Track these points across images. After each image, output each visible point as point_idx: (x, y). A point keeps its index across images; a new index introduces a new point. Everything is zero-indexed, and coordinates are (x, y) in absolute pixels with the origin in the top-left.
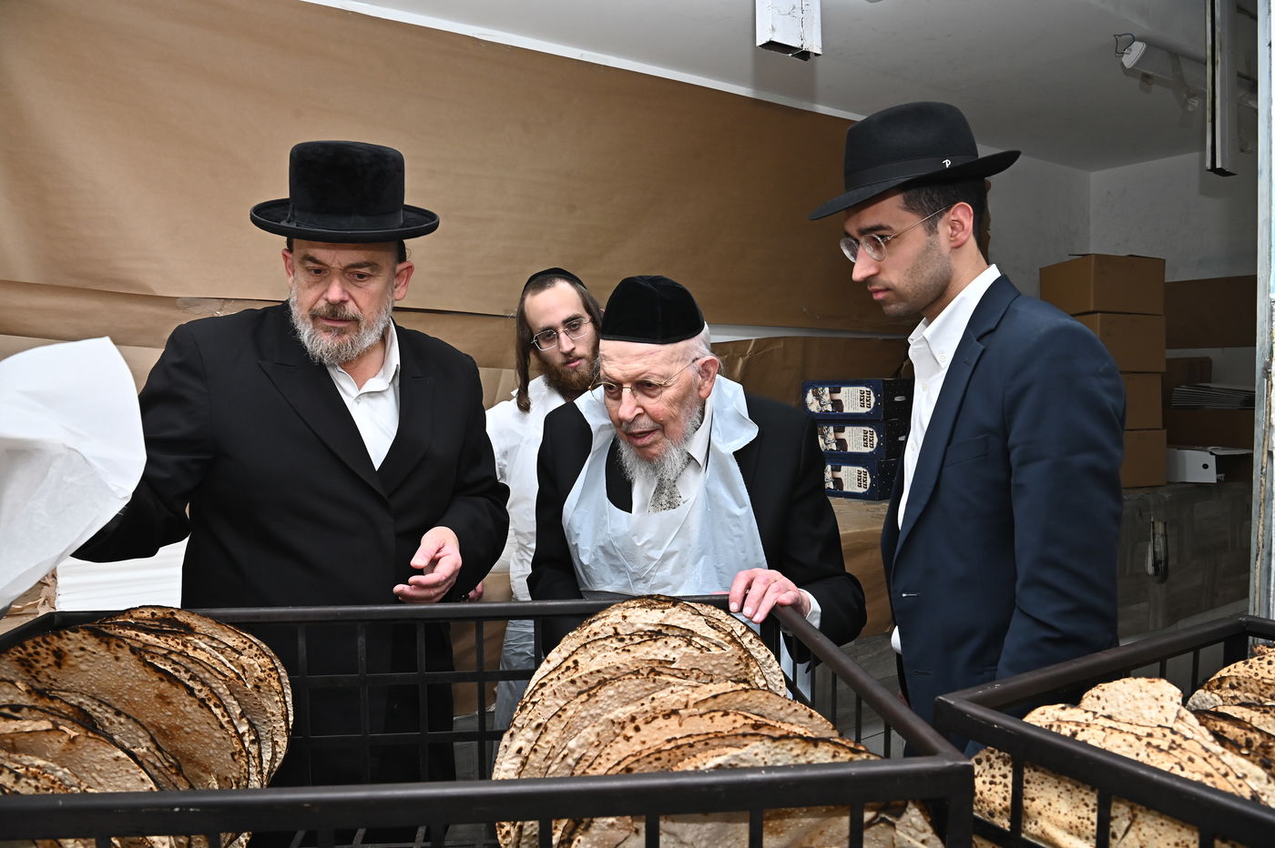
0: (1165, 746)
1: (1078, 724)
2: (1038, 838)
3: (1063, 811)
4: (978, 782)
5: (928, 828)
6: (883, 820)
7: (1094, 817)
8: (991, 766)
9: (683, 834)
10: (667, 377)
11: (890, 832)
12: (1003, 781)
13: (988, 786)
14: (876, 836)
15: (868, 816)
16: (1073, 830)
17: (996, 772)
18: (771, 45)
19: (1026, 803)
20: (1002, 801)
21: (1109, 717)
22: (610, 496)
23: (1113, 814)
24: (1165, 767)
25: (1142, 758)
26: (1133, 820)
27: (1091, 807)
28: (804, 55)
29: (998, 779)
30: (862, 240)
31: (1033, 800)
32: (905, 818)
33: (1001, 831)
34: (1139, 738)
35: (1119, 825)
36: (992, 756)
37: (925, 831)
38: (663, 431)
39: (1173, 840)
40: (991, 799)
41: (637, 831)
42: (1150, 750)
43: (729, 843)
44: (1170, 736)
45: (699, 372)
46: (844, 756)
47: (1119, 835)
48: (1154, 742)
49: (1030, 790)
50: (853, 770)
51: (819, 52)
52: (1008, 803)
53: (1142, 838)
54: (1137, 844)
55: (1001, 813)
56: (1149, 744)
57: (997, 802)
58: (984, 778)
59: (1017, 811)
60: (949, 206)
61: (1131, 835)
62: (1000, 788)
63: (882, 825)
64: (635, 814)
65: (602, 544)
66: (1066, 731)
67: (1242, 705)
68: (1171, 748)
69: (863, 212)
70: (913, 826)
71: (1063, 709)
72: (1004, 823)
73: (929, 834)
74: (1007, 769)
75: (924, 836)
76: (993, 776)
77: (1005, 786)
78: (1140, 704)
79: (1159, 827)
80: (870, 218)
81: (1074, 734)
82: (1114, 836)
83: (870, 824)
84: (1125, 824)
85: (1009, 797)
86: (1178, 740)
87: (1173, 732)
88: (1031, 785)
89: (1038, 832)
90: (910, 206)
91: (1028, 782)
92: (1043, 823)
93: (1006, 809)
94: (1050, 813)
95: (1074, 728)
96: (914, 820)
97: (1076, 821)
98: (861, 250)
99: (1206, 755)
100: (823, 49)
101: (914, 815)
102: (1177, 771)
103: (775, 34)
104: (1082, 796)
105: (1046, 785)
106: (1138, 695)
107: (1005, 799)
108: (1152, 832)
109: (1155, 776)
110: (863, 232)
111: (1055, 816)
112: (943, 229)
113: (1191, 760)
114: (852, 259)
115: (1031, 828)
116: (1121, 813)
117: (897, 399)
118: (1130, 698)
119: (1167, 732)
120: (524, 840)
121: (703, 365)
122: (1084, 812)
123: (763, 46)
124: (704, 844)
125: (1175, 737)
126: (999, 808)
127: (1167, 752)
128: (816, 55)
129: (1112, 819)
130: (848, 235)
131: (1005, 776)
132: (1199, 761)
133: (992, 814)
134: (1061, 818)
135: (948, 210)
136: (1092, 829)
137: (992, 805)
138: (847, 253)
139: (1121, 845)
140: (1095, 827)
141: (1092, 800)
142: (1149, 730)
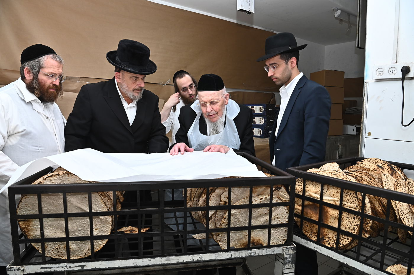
0: (335, 174)
1: (317, 171)
2: (309, 195)
3: (314, 189)
4: (296, 185)
5: (286, 192)
6: (277, 190)
7: (320, 189)
8: (298, 182)
9: (235, 192)
10: (218, 99)
11: (278, 192)
12: (301, 185)
13: (298, 186)
14: (275, 193)
15: (274, 189)
16: (316, 193)
17: (300, 183)
18: (241, 10)
19: (306, 189)
20: (301, 189)
21: (324, 170)
22: (200, 131)
23: (324, 188)
24: (335, 177)
25: (330, 176)
26: (328, 189)
27: (320, 187)
28: (250, 13)
29: (300, 185)
30: (270, 66)
31: (307, 188)
32: (281, 190)
33: (300, 195)
34: (330, 173)
35: (325, 191)
36: (299, 180)
37: (285, 192)
38: (217, 114)
39: (335, 192)
40: (299, 189)
41: (226, 191)
42: (332, 175)
43: (244, 195)
44: (336, 172)
45: (225, 98)
46: (269, 176)
47: (325, 193)
48: (333, 173)
49: (307, 186)
50: (271, 178)
51: (254, 12)
52: (302, 189)
53: (329, 192)
54: (329, 193)
55: (300, 192)
56: (332, 174)
57: (300, 190)
58: (297, 185)
59: (304, 191)
60: (291, 58)
61: (327, 192)
62: (300, 186)
63: (276, 191)
64: (226, 187)
65: (199, 144)
66: (315, 173)
67: (353, 171)
68: (336, 174)
69: (270, 60)
70: (283, 191)
71: (314, 169)
72: (301, 194)
73: (286, 193)
74: (302, 183)
75: (285, 194)
76: (299, 184)
77: (302, 186)
78: (330, 168)
79: (333, 189)
80: (272, 61)
81: (317, 173)
82: (324, 193)
83: (275, 190)
84: (326, 190)
85: (302, 188)
86: (338, 173)
87: (337, 171)
88: (307, 185)
89: (309, 194)
90: (282, 58)
91: (306, 184)
92: (310, 192)
93: (302, 191)
94: (311, 190)
95: (316, 172)
96: (283, 190)
97: (316, 191)
98: (270, 69)
99: (343, 175)
100: (255, 11)
101: (283, 189)
102: (337, 178)
103: (242, 7)
104: (318, 186)
105: (310, 184)
106: (330, 166)
107: (301, 188)
108: (332, 190)
109: (332, 179)
110: (270, 65)
111: (312, 190)
112: (290, 64)
113: (340, 176)
114: (267, 71)
115: (307, 194)
116: (326, 187)
117: (270, 109)
118: (328, 167)
119: (335, 171)
120: (194, 201)
121: (226, 96)
122: (318, 189)
123: (239, 10)
124: (239, 195)
125: (337, 172)
126: (300, 191)
127: (335, 175)
128: (253, 13)
129: (324, 189)
130: (266, 65)
131: (301, 184)
132: (341, 176)
133: (298, 192)
134: (313, 190)
135: (290, 59)
136: (319, 192)
137: (299, 190)
138: (266, 70)
139: (325, 194)
140: (320, 191)
141: (320, 186)
142: (332, 172)
